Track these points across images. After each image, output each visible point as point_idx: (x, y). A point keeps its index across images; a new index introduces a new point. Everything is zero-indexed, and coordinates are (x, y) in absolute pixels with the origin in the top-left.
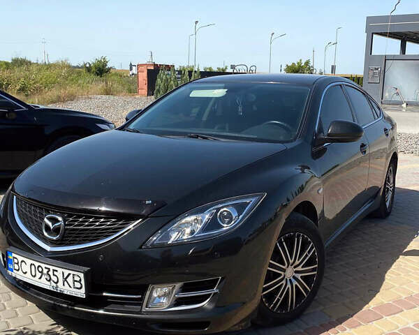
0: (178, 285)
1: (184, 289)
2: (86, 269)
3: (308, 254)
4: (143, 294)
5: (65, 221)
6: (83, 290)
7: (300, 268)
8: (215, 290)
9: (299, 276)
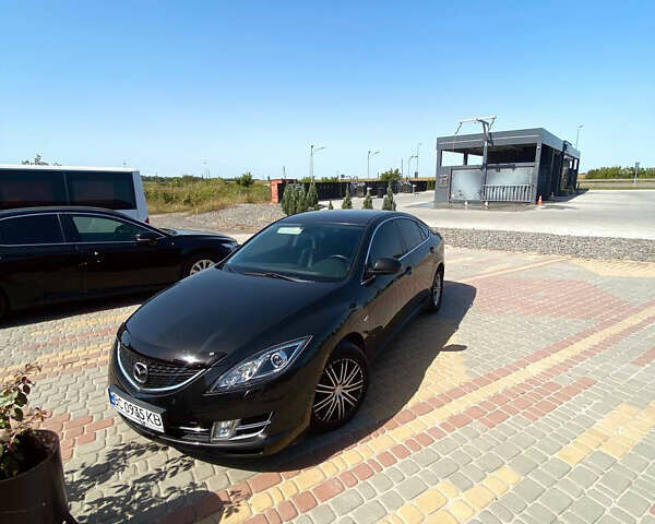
0: (237, 421)
1: (242, 423)
2: (163, 410)
3: (354, 374)
4: (210, 427)
5: (148, 368)
6: (162, 427)
7: (347, 386)
8: (268, 422)
9: (346, 392)
